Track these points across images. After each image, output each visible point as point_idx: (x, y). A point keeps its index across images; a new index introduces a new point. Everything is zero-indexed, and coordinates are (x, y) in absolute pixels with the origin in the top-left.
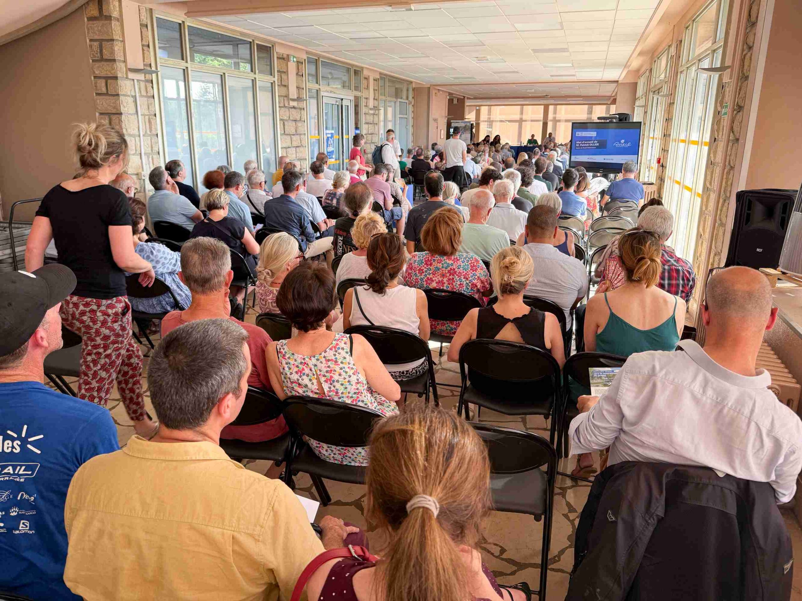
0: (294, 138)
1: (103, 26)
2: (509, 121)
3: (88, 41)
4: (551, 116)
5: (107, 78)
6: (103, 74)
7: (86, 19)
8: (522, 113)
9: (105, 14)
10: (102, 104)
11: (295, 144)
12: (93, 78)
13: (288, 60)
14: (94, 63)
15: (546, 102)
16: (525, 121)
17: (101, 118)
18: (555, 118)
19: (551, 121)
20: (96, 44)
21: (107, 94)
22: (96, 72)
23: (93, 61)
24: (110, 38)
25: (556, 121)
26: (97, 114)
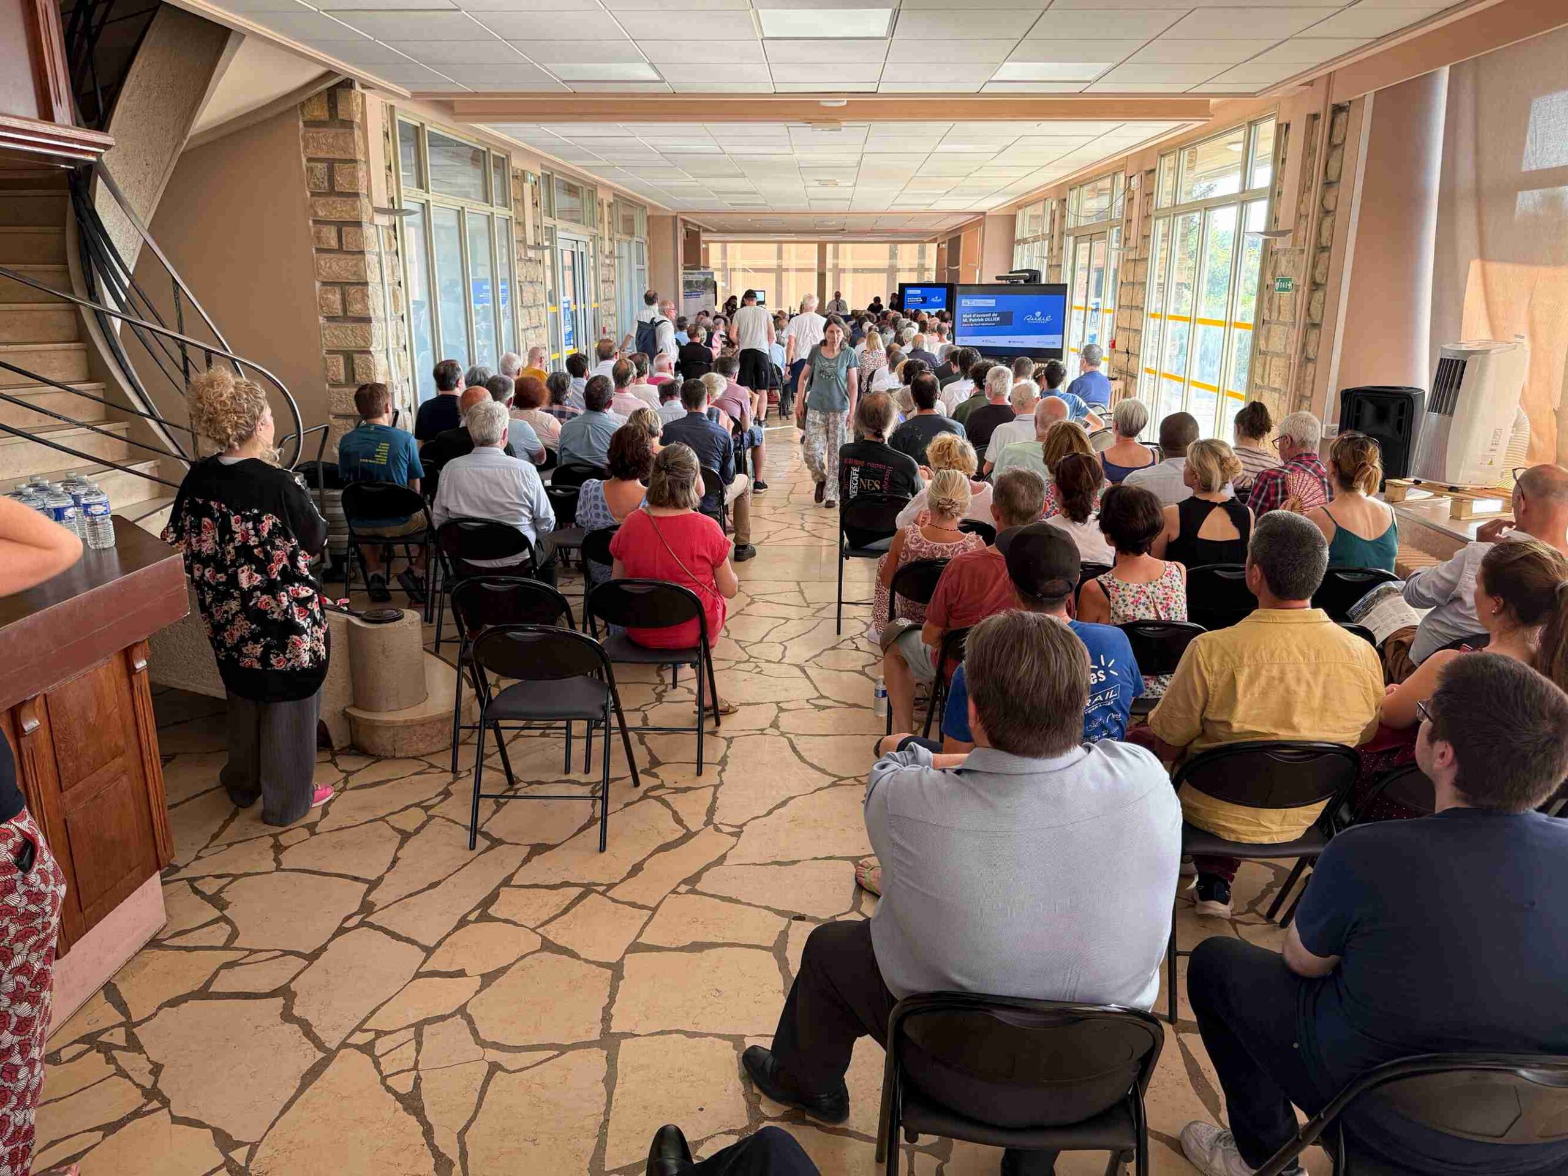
0: (533, 311)
1: (337, 135)
2: (757, 270)
3: (304, 160)
4: (830, 262)
5: (340, 225)
6: (335, 216)
7: (301, 124)
8: (780, 256)
9: (340, 117)
10: (330, 267)
11: (535, 322)
12: (311, 222)
13: (524, 180)
14: (315, 198)
15: (823, 238)
16: (787, 270)
17: (326, 292)
18: (836, 266)
19: (830, 270)
20: (321, 167)
21: (340, 250)
22: (320, 213)
23: (313, 194)
24: (348, 157)
25: (838, 271)
26: (318, 284)
